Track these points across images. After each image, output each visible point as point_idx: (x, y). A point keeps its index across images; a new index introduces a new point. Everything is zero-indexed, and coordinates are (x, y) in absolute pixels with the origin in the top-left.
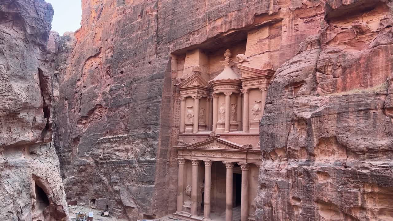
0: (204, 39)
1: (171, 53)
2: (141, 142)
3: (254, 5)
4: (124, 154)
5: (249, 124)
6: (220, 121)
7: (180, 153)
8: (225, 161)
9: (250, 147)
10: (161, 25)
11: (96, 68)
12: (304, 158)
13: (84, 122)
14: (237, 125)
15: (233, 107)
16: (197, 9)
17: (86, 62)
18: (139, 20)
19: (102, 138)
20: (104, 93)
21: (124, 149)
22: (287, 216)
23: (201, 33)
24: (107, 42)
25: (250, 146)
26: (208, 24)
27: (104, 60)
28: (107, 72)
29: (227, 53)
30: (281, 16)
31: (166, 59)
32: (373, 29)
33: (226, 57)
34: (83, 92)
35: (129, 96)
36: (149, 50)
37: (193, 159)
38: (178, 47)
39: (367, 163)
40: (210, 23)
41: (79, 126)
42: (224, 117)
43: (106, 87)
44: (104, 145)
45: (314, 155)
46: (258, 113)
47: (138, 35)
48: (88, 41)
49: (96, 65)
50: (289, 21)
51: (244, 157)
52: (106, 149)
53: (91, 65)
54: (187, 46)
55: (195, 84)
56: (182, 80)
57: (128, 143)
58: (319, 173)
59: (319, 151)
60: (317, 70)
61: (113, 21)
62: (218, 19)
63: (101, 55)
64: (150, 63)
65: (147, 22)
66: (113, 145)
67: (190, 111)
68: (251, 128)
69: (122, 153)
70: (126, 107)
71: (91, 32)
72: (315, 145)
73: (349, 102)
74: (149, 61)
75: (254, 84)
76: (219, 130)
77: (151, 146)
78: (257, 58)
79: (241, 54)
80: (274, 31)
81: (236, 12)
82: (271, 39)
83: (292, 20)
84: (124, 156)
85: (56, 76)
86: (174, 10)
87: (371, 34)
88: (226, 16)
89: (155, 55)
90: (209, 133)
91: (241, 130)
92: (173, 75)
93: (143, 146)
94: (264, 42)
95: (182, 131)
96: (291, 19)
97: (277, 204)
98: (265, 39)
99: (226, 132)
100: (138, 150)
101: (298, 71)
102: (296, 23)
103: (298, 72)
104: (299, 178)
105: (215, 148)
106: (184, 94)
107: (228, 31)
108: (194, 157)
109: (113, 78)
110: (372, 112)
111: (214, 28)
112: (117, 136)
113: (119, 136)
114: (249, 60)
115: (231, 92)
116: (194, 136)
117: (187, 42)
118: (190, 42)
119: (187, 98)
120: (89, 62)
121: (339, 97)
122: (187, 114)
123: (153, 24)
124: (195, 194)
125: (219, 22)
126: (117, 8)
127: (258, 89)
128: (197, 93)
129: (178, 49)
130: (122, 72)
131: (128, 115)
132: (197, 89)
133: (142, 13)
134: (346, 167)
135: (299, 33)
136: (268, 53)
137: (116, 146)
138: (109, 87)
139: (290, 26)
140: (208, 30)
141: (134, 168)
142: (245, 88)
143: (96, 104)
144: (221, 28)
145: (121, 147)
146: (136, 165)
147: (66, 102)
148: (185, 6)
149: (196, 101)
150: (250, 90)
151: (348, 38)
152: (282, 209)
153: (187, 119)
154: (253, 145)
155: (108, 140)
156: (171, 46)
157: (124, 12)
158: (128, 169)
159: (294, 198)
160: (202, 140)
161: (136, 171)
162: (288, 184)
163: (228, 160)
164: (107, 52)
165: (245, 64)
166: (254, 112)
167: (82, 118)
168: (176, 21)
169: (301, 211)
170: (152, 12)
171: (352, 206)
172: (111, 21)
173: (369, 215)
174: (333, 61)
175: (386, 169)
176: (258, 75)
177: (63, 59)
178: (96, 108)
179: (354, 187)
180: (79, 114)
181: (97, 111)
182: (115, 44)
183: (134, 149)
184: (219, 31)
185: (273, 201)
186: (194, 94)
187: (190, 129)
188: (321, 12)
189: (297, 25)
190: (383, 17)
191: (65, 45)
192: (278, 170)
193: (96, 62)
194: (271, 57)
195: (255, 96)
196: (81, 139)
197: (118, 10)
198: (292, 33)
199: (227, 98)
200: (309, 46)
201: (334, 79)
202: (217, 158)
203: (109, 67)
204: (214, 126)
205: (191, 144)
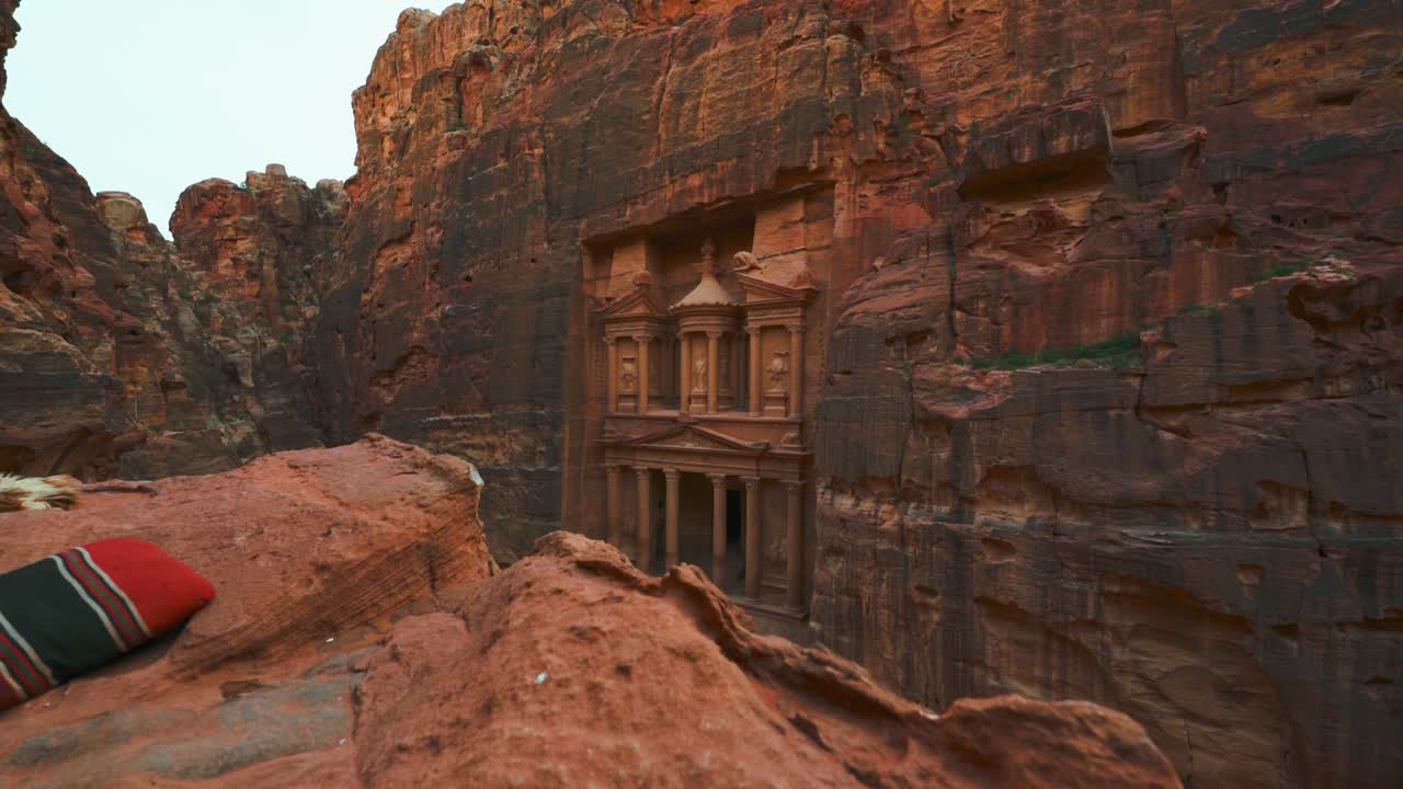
0: (658, 217)
1: (583, 242)
2: (524, 432)
3: (776, 147)
4: (486, 453)
5: (764, 400)
6: (698, 390)
7: (609, 454)
8: (711, 473)
9: (768, 446)
10: (555, 177)
11: (404, 266)
12: (946, 504)
13: (385, 381)
14: (731, 398)
15: (723, 361)
16: (640, 148)
17: (380, 250)
18: (502, 164)
19: (431, 419)
20: (429, 322)
21: (483, 443)
22: (901, 622)
23: (651, 202)
24: (426, 209)
25: (768, 444)
26: (667, 182)
27: (423, 248)
28: (432, 277)
29: (708, 248)
30: (832, 176)
31: (572, 253)
32: (1071, 221)
33: (704, 255)
34: (379, 316)
35: (488, 331)
36: (530, 233)
37: (639, 467)
38: (599, 230)
39: (1112, 530)
40: (672, 182)
41: (375, 389)
42: (706, 383)
43: (431, 310)
44: (437, 433)
45: (972, 502)
46: (781, 376)
47: (500, 198)
48: (381, 205)
49: (404, 259)
50: (850, 186)
51: (752, 465)
52: (442, 442)
53: (392, 258)
54: (621, 228)
55: (639, 310)
56: (608, 299)
57: (494, 431)
58: (986, 541)
59: (984, 493)
60: (953, 305)
61: (440, 162)
62: (692, 173)
63: (414, 239)
64: (533, 261)
65: (520, 170)
66: (459, 435)
67: (629, 367)
68: (767, 408)
69: (480, 452)
70: (484, 356)
71: (386, 184)
72: (978, 480)
73: (1059, 389)
74: (531, 257)
75: (774, 318)
76: (696, 410)
77: (548, 442)
78: (781, 262)
79: (745, 253)
80: (815, 207)
81: (734, 161)
82: (808, 222)
83: (856, 184)
84: (485, 459)
85: (309, 276)
86: (584, 146)
87: (1068, 231)
88: (713, 167)
89: (546, 246)
90: (673, 413)
91: (746, 408)
92: (587, 289)
93: (528, 440)
94: (794, 229)
95: (612, 407)
96: (853, 182)
97: (876, 595)
98: (796, 222)
99: (712, 415)
100: (518, 448)
101: (914, 306)
102: (863, 193)
103: (918, 309)
104: (934, 549)
105: (689, 446)
106: (614, 331)
107: (719, 200)
108: (642, 464)
109: (447, 290)
110: (1112, 413)
111: (682, 192)
112: (465, 417)
113: (469, 415)
114: (761, 265)
115: (720, 331)
116: (639, 418)
117: (620, 219)
118: (626, 218)
119: (619, 339)
120: (387, 253)
121: (1035, 376)
122: (622, 373)
123: (536, 175)
124: (645, 533)
125: (695, 181)
126: (446, 135)
127: (782, 327)
128: (646, 330)
129: (598, 233)
130: (468, 279)
131: (488, 372)
132: (644, 323)
133: (508, 150)
134: (1055, 534)
135: (868, 213)
136: (802, 253)
137: (464, 437)
138: (440, 309)
139: (852, 199)
140: (669, 195)
141: (509, 485)
142: (753, 324)
143: (410, 345)
144: (701, 194)
145: (477, 440)
146: (515, 479)
147: (340, 336)
148: (610, 140)
149: (643, 349)
150: (763, 329)
151: (1016, 237)
152: (888, 607)
153: (621, 385)
154: (772, 443)
155: (445, 425)
156: (583, 225)
157: (463, 144)
158: (498, 486)
159: (920, 588)
160: (661, 429)
161: (515, 491)
162: (906, 558)
163: (717, 472)
164: (429, 231)
165: (755, 275)
166: (771, 375)
167: (380, 373)
168: (590, 171)
169: (936, 617)
170: (531, 148)
171: (1071, 618)
172: (435, 162)
173: (1108, 638)
174: (991, 286)
175: (1165, 549)
176: (783, 298)
177: (321, 237)
178: (411, 354)
179: (1077, 580)
180: (374, 364)
181: (414, 360)
182: (446, 215)
183: (507, 445)
184: (696, 200)
185: (864, 589)
186: (639, 332)
187: (631, 404)
188: (910, 172)
189: (865, 196)
190: (1095, 195)
191: (323, 208)
192: (875, 524)
193: (403, 254)
194: (809, 262)
195: (775, 343)
196: (382, 417)
197: (449, 139)
198: (855, 213)
199: (712, 344)
200: (924, 248)
201: (995, 327)
202: (694, 466)
203: (437, 267)
204: (684, 399)
205: (635, 437)
